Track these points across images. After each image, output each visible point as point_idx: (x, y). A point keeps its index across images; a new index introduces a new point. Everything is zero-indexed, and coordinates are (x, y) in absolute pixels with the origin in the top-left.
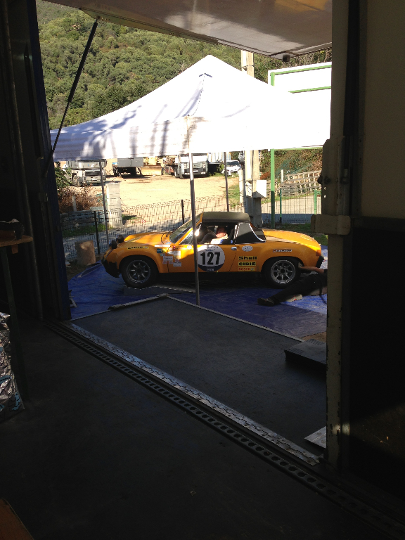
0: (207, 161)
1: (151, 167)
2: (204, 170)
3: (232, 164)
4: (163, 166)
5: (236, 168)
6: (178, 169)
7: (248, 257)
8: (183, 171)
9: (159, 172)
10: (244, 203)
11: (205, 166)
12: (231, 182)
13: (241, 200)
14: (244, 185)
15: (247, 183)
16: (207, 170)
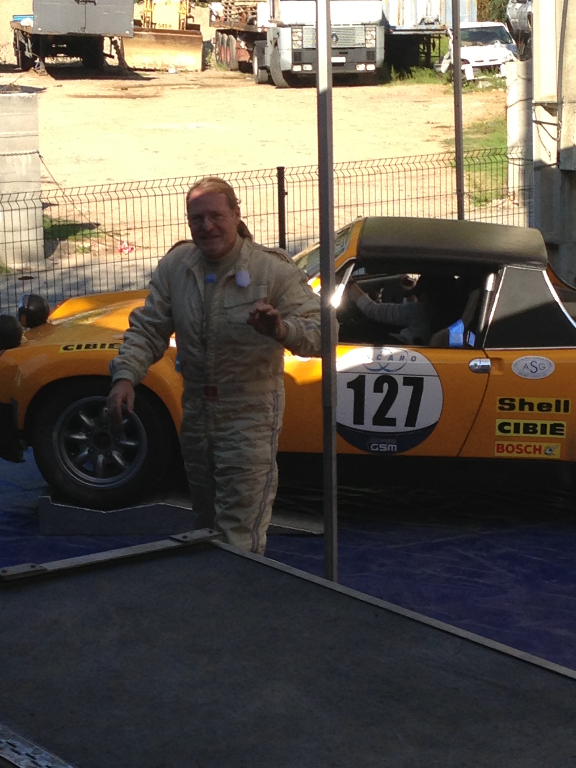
0: (384, 22)
1: (163, 37)
2: (370, 55)
3: (481, 37)
4: (208, 33)
5: (497, 52)
6: (269, 49)
7: (536, 401)
8: (286, 57)
9: (192, 58)
10: (527, 191)
11: (375, 41)
12: (474, 106)
13: (515, 180)
14: (529, 122)
15: (541, 114)
16: (380, 56)
